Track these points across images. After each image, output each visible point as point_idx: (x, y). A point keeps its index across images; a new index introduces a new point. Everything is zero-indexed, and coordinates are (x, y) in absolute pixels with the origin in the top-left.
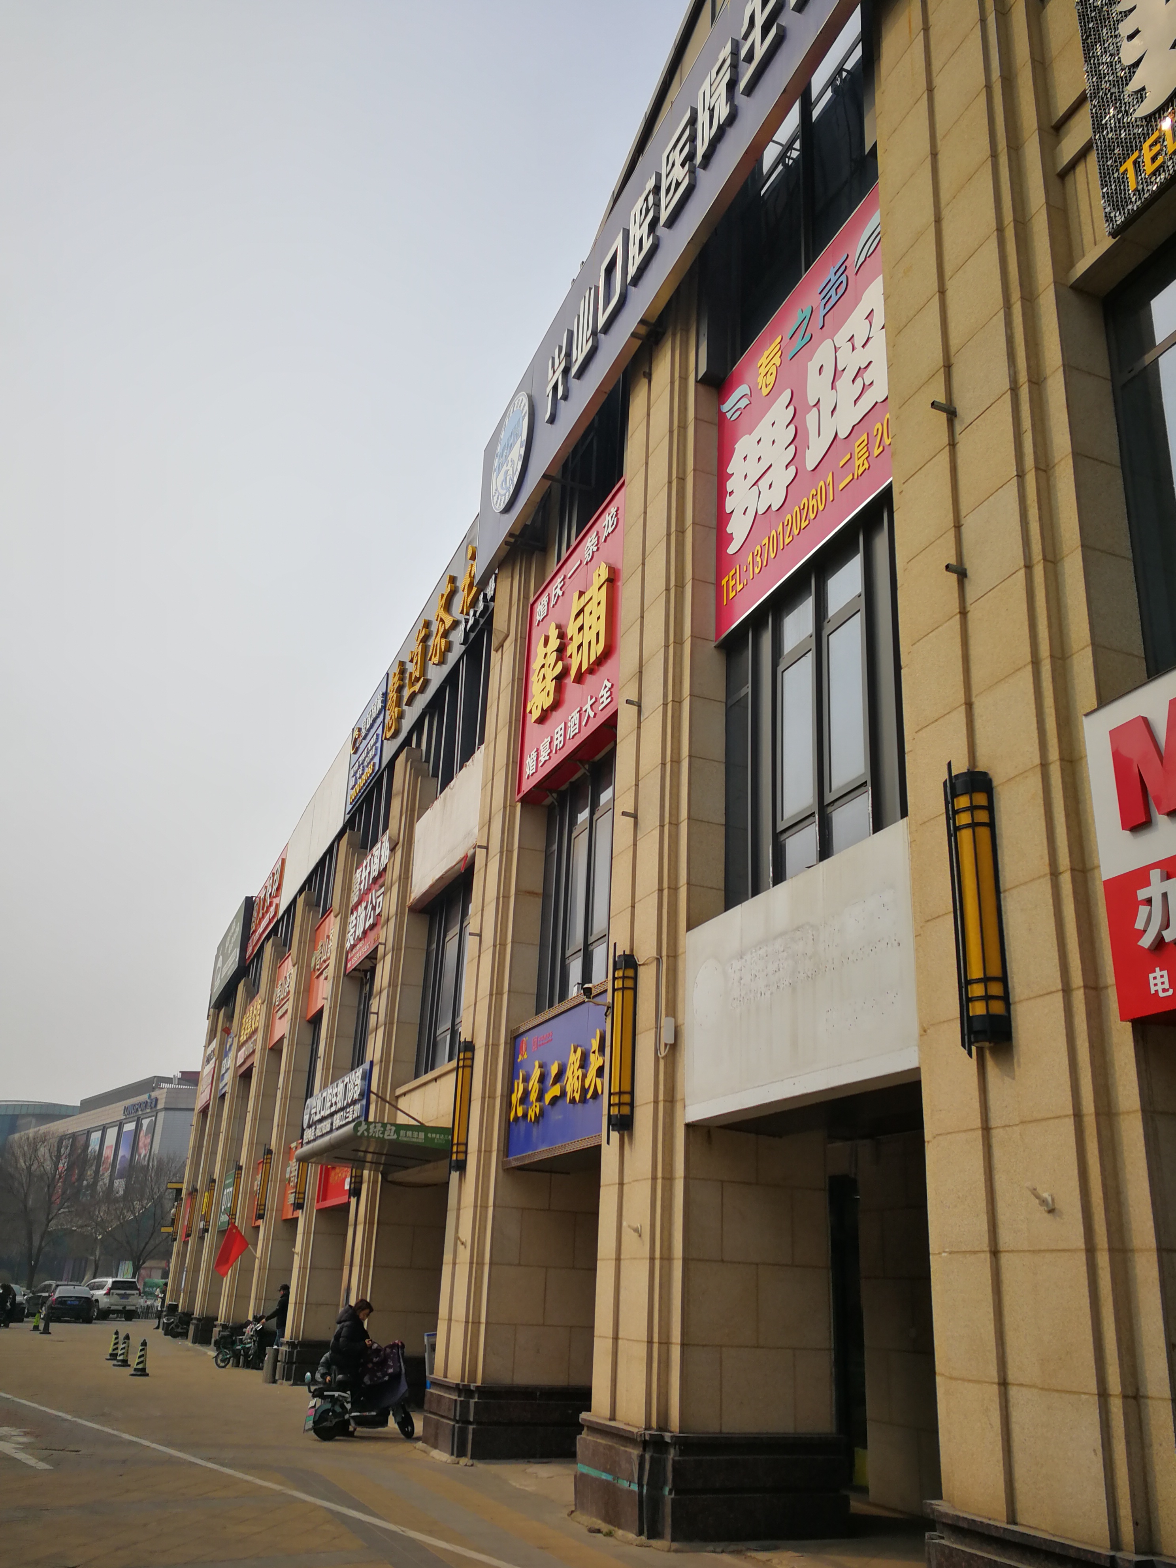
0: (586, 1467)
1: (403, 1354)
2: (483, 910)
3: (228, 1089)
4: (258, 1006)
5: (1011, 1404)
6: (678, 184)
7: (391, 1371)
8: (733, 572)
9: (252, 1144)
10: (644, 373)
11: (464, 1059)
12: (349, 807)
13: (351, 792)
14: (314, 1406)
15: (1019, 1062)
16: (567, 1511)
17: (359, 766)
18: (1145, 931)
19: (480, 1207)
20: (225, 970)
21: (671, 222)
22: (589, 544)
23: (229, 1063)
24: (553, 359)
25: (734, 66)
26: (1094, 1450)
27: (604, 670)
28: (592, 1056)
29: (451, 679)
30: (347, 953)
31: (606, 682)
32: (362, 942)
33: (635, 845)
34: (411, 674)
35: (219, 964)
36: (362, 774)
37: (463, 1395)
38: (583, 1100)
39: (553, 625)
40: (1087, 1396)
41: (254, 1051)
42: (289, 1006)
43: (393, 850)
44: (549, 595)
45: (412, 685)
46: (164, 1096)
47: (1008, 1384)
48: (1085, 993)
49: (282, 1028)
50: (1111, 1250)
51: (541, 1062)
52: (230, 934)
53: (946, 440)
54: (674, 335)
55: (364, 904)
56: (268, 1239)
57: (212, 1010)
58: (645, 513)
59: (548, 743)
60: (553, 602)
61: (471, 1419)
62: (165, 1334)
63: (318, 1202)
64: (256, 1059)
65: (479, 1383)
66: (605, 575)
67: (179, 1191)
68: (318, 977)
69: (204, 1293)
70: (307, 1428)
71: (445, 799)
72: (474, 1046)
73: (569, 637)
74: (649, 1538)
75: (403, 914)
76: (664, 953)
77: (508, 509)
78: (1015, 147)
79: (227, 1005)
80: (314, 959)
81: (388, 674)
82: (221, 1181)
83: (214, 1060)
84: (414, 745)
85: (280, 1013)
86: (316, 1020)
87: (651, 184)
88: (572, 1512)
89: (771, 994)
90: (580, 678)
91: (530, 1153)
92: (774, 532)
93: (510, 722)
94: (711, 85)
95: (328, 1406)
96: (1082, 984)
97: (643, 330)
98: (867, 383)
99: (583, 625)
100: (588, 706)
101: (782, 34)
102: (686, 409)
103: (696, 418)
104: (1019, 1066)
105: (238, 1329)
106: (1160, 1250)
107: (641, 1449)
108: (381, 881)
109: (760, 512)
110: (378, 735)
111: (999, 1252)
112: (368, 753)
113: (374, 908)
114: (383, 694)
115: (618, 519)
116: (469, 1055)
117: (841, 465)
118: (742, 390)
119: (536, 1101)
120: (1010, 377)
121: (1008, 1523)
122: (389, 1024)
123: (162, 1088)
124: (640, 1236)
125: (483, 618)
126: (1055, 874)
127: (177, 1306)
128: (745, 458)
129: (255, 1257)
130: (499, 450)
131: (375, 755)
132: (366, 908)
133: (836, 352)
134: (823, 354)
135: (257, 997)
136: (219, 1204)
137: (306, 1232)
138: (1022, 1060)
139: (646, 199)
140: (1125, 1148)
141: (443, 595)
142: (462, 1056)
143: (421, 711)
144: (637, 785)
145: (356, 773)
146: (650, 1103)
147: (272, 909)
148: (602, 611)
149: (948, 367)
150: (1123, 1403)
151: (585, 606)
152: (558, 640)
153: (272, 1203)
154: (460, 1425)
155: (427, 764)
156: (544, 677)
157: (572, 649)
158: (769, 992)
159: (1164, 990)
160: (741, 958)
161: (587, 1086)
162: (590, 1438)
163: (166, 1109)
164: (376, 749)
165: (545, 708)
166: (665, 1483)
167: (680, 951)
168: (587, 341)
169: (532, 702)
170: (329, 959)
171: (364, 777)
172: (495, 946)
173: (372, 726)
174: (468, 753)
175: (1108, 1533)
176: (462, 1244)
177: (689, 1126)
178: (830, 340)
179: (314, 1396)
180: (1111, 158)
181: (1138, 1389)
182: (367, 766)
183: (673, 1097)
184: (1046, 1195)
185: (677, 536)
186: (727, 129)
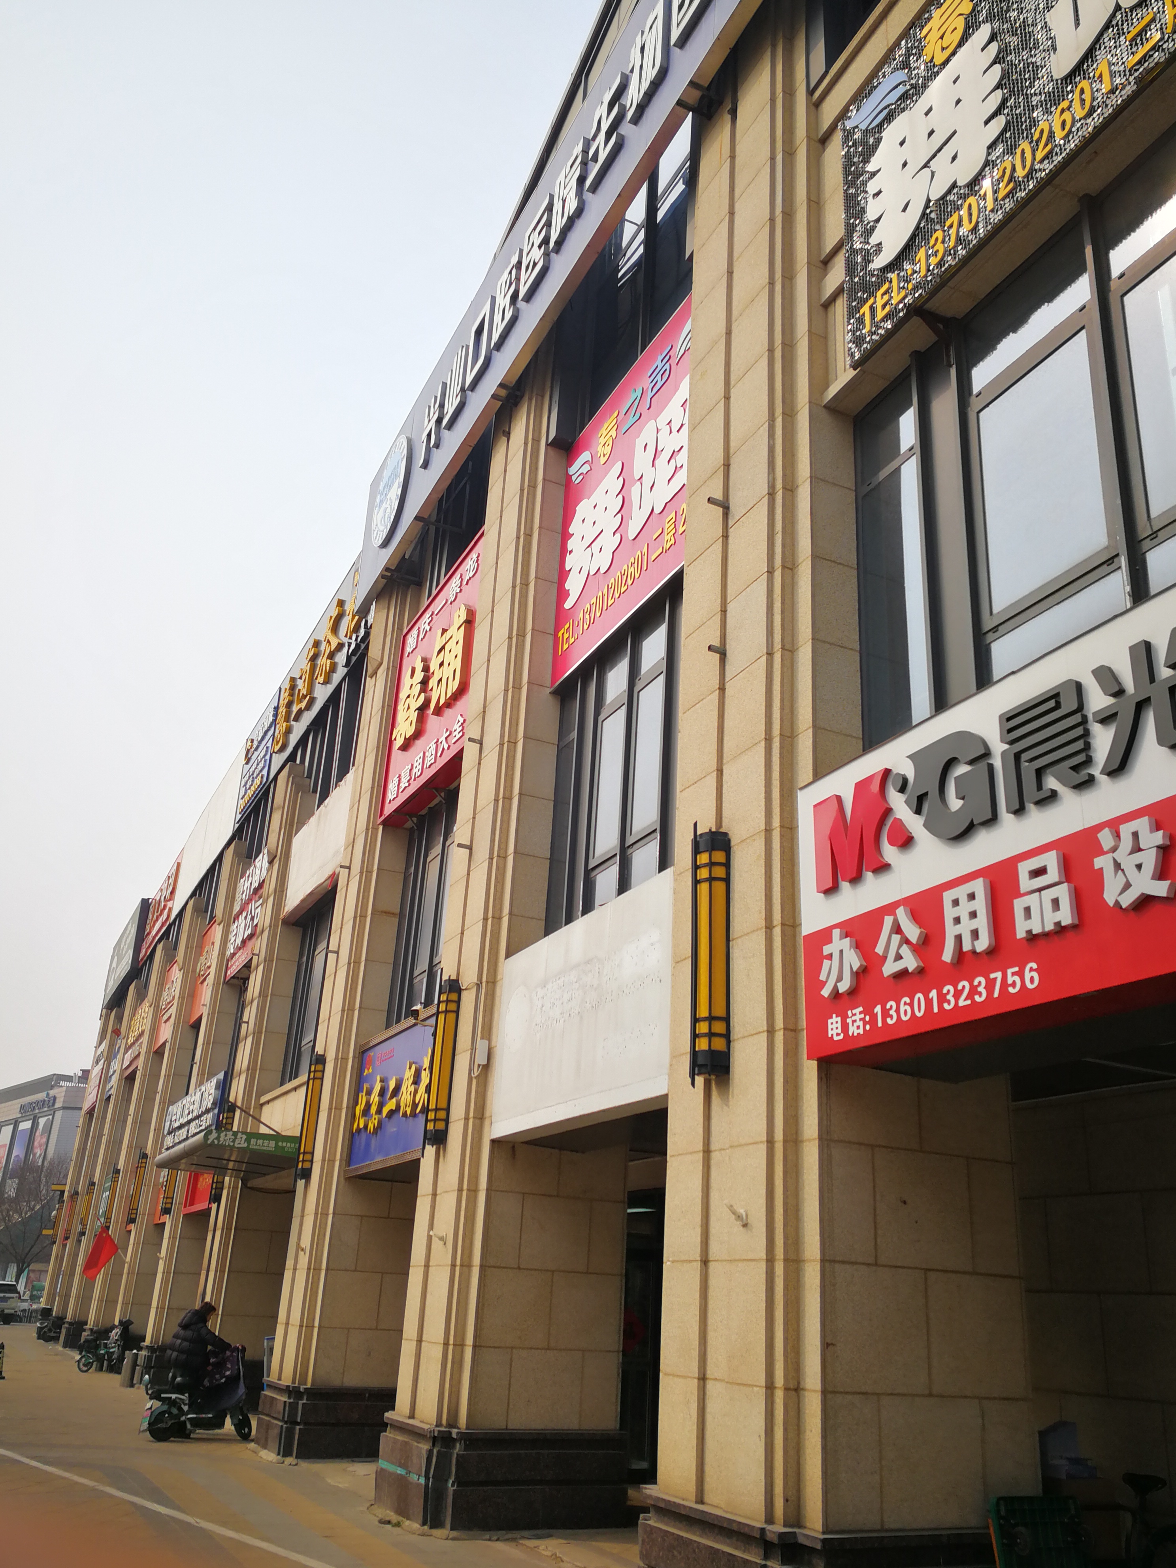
0: (386, 1463)
1: (243, 1358)
2: (341, 928)
3: (113, 1092)
4: (146, 1010)
5: (707, 1397)
6: (535, 264)
7: (228, 1373)
8: (567, 626)
9: (131, 1147)
10: (504, 431)
11: (315, 1071)
12: (239, 816)
13: (241, 802)
14: (151, 1408)
15: (733, 1093)
16: (368, 1504)
17: (249, 777)
18: (826, 982)
19: (320, 1214)
20: (119, 970)
21: (529, 297)
22: (454, 585)
23: (116, 1065)
24: (430, 407)
25: (584, 164)
26: (759, 1436)
27: (460, 705)
28: (423, 1072)
29: (334, 698)
30: (228, 961)
31: (459, 718)
32: (241, 951)
33: (468, 874)
34: (299, 690)
35: (114, 965)
36: (252, 785)
37: (293, 1396)
38: (414, 1115)
39: (419, 659)
40: (758, 1389)
41: (139, 1054)
42: (173, 1011)
43: (271, 862)
44: (419, 628)
45: (300, 701)
46: (63, 1094)
47: (707, 1379)
48: (784, 1035)
49: (166, 1033)
50: (786, 1260)
51: (382, 1076)
52: (126, 935)
53: (720, 532)
54: (530, 399)
55: (244, 914)
56: (138, 1244)
57: (104, 1011)
58: (497, 563)
59: (408, 771)
60: (421, 636)
61: (299, 1420)
62: (39, 1338)
63: (185, 1207)
64: (140, 1062)
65: (309, 1386)
66: (463, 617)
67: (63, 1192)
68: (202, 982)
69: (77, 1297)
70: (142, 1429)
71: (319, 816)
72: (325, 1060)
73: (431, 671)
74: (431, 1527)
75: (276, 926)
76: (484, 979)
77: (385, 544)
78: (789, 277)
79: (119, 1006)
80: (199, 965)
81: (280, 688)
82: (100, 1185)
83: (102, 1061)
84: (298, 762)
85: (165, 1017)
86: (196, 1026)
87: (514, 260)
88: (372, 1505)
89: (564, 1021)
90: (438, 711)
91: (367, 1163)
92: (600, 594)
93: (378, 747)
94: (566, 177)
95: (165, 1408)
96: (782, 1027)
97: (503, 393)
98: (679, 466)
99: (443, 662)
100: (443, 739)
101: (620, 142)
102: (537, 469)
103: (544, 479)
104: (733, 1097)
105: (103, 1333)
106: (823, 1261)
107: (431, 1444)
108: (260, 892)
109: (592, 573)
110: (267, 748)
111: (709, 1261)
112: (258, 764)
113: (252, 919)
114: (275, 708)
115: (478, 565)
116: (320, 1067)
117: (654, 538)
118: (585, 456)
119: (376, 1114)
120: (768, 483)
121: (697, 1502)
122: (257, 1033)
123: (62, 1086)
124: (445, 1244)
125: (364, 643)
126: (769, 927)
127: (50, 1310)
128: (583, 521)
129: (124, 1263)
130: (381, 488)
131: (264, 767)
132: (246, 917)
133: (657, 433)
134: (647, 434)
135: (146, 1000)
136: (97, 1207)
137: (172, 1238)
138: (735, 1092)
139: (510, 273)
140: (805, 1171)
141: (331, 617)
142: (313, 1068)
143: (306, 728)
144: (474, 818)
145: (246, 783)
146: (462, 1119)
147: (166, 912)
148: (459, 650)
149: (727, 466)
150: (784, 1393)
151: (446, 643)
152: (423, 673)
153: (144, 1206)
154: (288, 1425)
155: (309, 780)
156: (409, 708)
157: (433, 683)
158: (563, 1019)
159: (838, 1034)
160: (545, 987)
161: (417, 1102)
162: (391, 1435)
163: (64, 1108)
164: (265, 761)
165: (407, 737)
166: (449, 1477)
167: (499, 977)
168: (457, 396)
169: (397, 730)
170: (209, 967)
171: (253, 788)
172: (349, 963)
173: (263, 738)
174: (343, 771)
175: (763, 1509)
176: (302, 1250)
177: (493, 1141)
178: (653, 421)
179: (151, 1398)
180: (855, 300)
181: (799, 1383)
182: (256, 778)
183: (483, 1115)
184: (742, 1211)
185: (521, 589)
186: (576, 220)
